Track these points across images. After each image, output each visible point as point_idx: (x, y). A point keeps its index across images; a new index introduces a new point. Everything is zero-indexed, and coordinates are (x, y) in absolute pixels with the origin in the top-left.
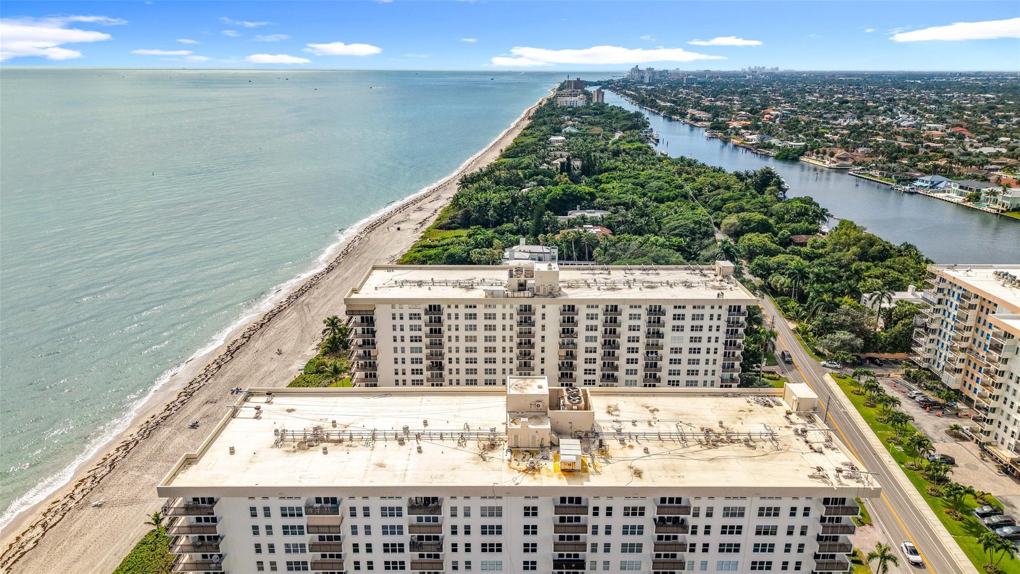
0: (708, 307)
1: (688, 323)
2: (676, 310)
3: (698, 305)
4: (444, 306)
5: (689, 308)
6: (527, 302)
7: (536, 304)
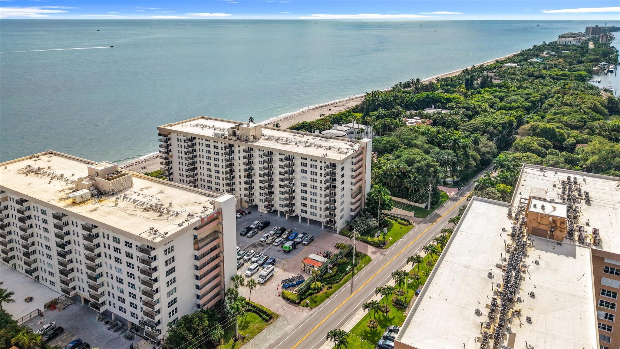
0: (318, 161)
1: (308, 169)
2: (302, 160)
3: (314, 159)
4: (197, 138)
5: (309, 160)
6: (232, 142)
7: (236, 144)
